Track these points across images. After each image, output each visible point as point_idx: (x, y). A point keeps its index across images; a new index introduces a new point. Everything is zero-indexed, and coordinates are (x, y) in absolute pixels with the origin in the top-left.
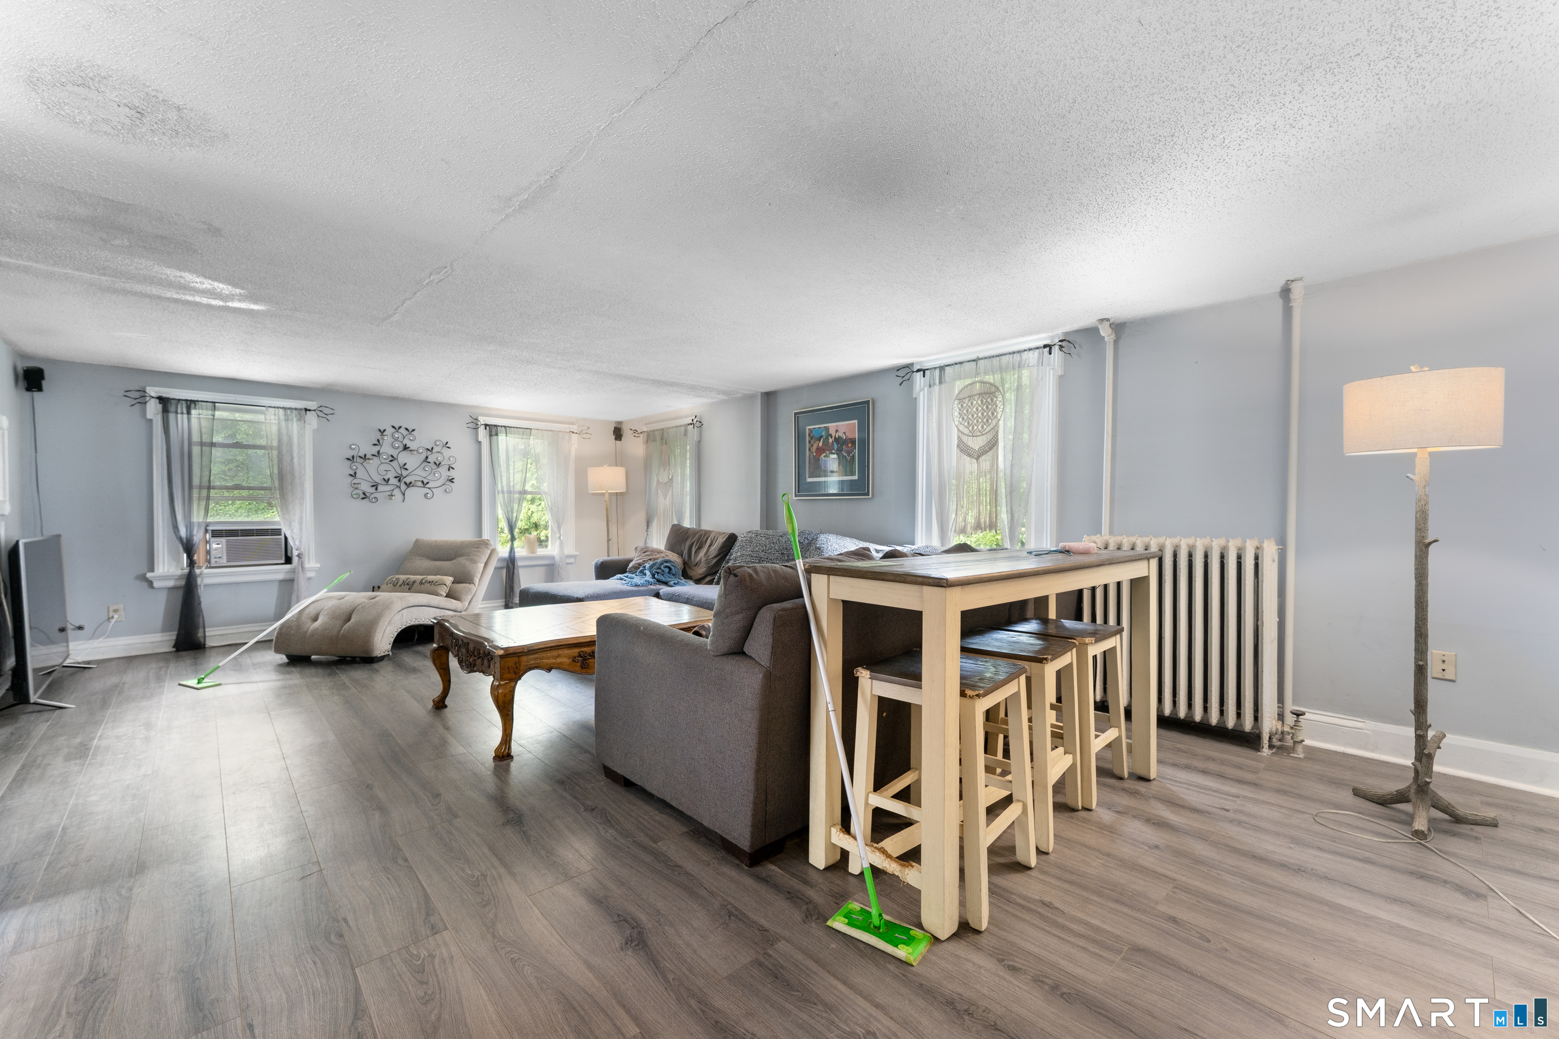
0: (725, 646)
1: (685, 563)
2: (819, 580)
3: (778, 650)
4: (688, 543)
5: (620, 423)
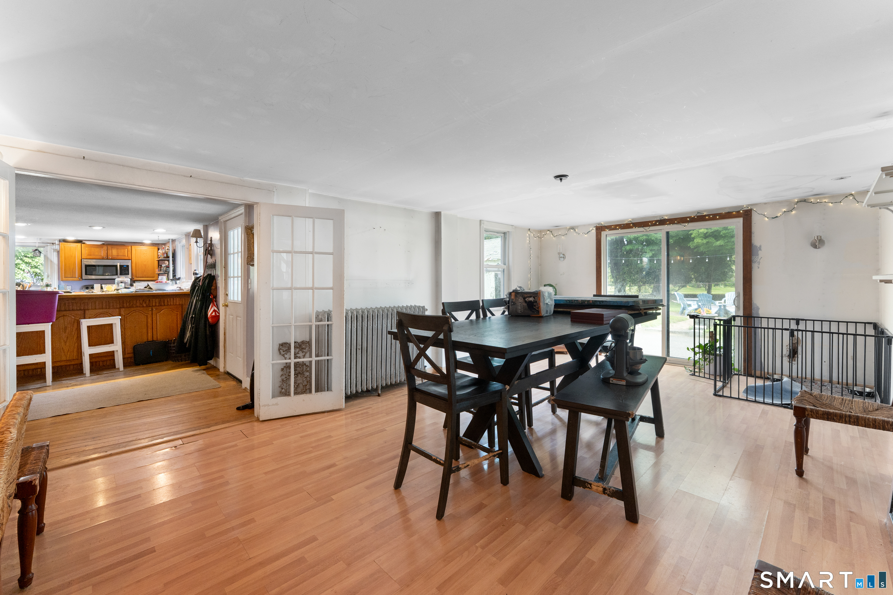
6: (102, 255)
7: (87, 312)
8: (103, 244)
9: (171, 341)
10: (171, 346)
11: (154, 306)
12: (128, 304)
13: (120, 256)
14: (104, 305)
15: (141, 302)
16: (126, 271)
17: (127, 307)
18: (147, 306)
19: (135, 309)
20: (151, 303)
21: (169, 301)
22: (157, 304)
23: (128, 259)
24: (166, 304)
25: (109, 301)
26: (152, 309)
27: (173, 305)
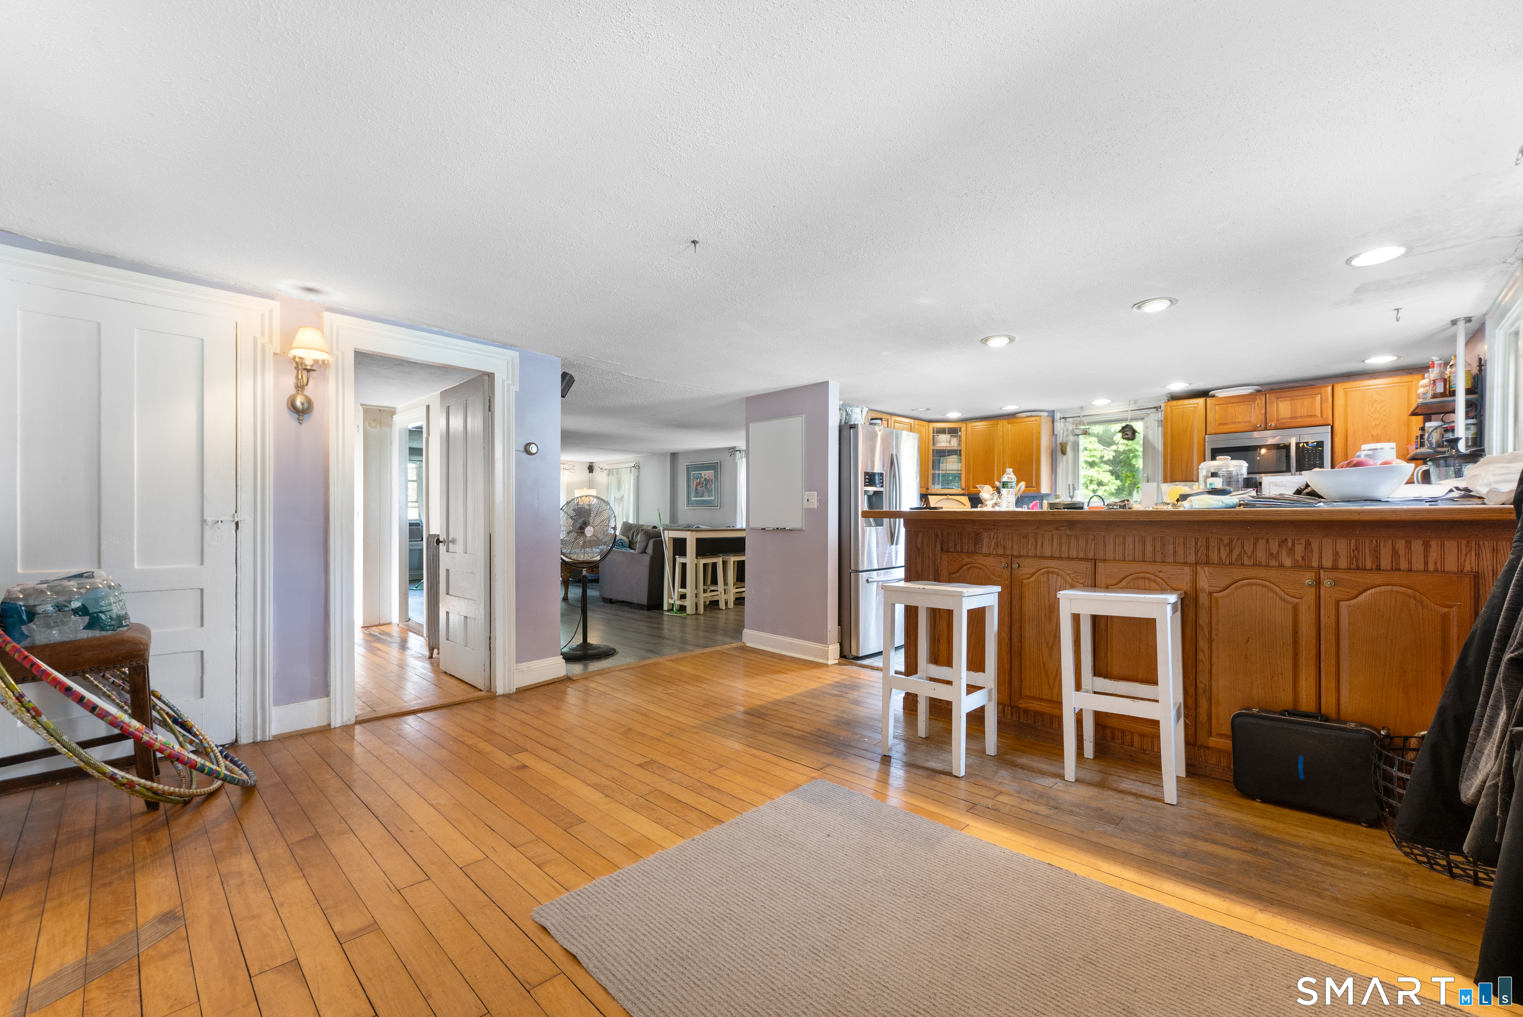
0: (641, 550)
1: (630, 542)
2: (666, 532)
3: (654, 550)
4: (632, 531)
5: (592, 463)
6: (1253, 420)
7: (1100, 565)
8: (1258, 391)
9: (1406, 738)
10: (1388, 778)
11: (1325, 569)
12: (1224, 554)
13: (1301, 417)
14: (1149, 548)
15: (1274, 547)
16: (1315, 458)
17: (1219, 564)
18: (1297, 567)
19: (1249, 572)
20: (1316, 554)
21: (1402, 552)
22: (1343, 563)
23: (1322, 422)
24: (1385, 563)
25: (1162, 538)
26: (1318, 583)
27: (1426, 570)
